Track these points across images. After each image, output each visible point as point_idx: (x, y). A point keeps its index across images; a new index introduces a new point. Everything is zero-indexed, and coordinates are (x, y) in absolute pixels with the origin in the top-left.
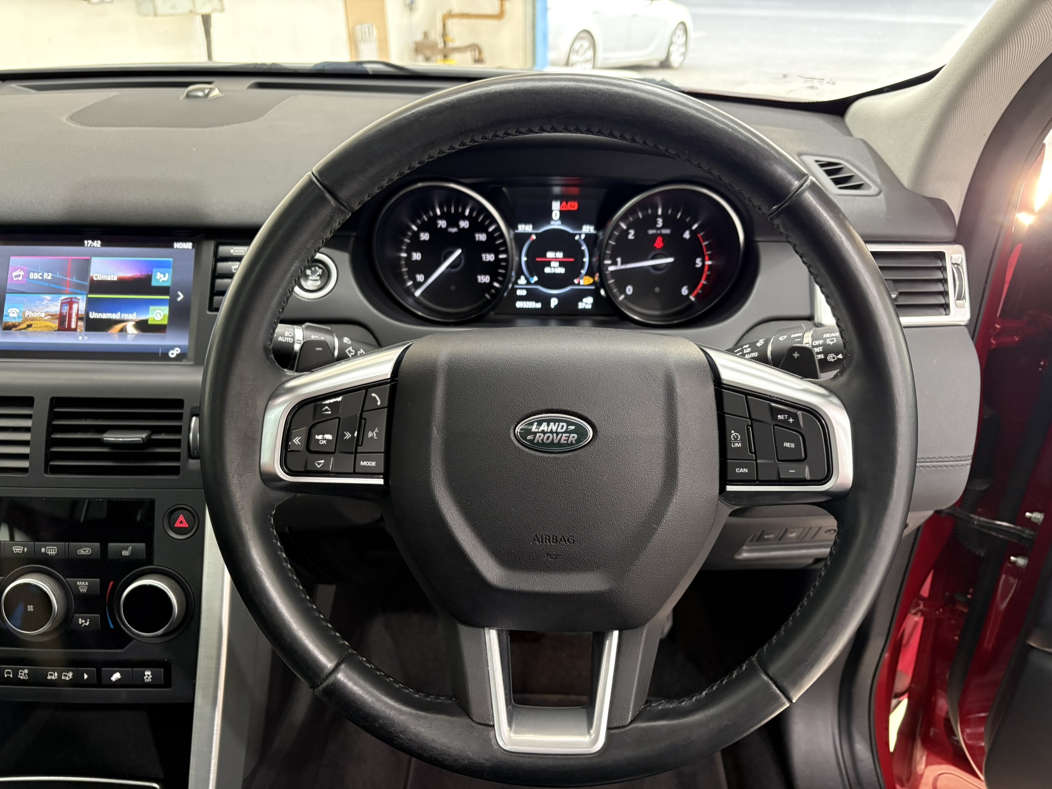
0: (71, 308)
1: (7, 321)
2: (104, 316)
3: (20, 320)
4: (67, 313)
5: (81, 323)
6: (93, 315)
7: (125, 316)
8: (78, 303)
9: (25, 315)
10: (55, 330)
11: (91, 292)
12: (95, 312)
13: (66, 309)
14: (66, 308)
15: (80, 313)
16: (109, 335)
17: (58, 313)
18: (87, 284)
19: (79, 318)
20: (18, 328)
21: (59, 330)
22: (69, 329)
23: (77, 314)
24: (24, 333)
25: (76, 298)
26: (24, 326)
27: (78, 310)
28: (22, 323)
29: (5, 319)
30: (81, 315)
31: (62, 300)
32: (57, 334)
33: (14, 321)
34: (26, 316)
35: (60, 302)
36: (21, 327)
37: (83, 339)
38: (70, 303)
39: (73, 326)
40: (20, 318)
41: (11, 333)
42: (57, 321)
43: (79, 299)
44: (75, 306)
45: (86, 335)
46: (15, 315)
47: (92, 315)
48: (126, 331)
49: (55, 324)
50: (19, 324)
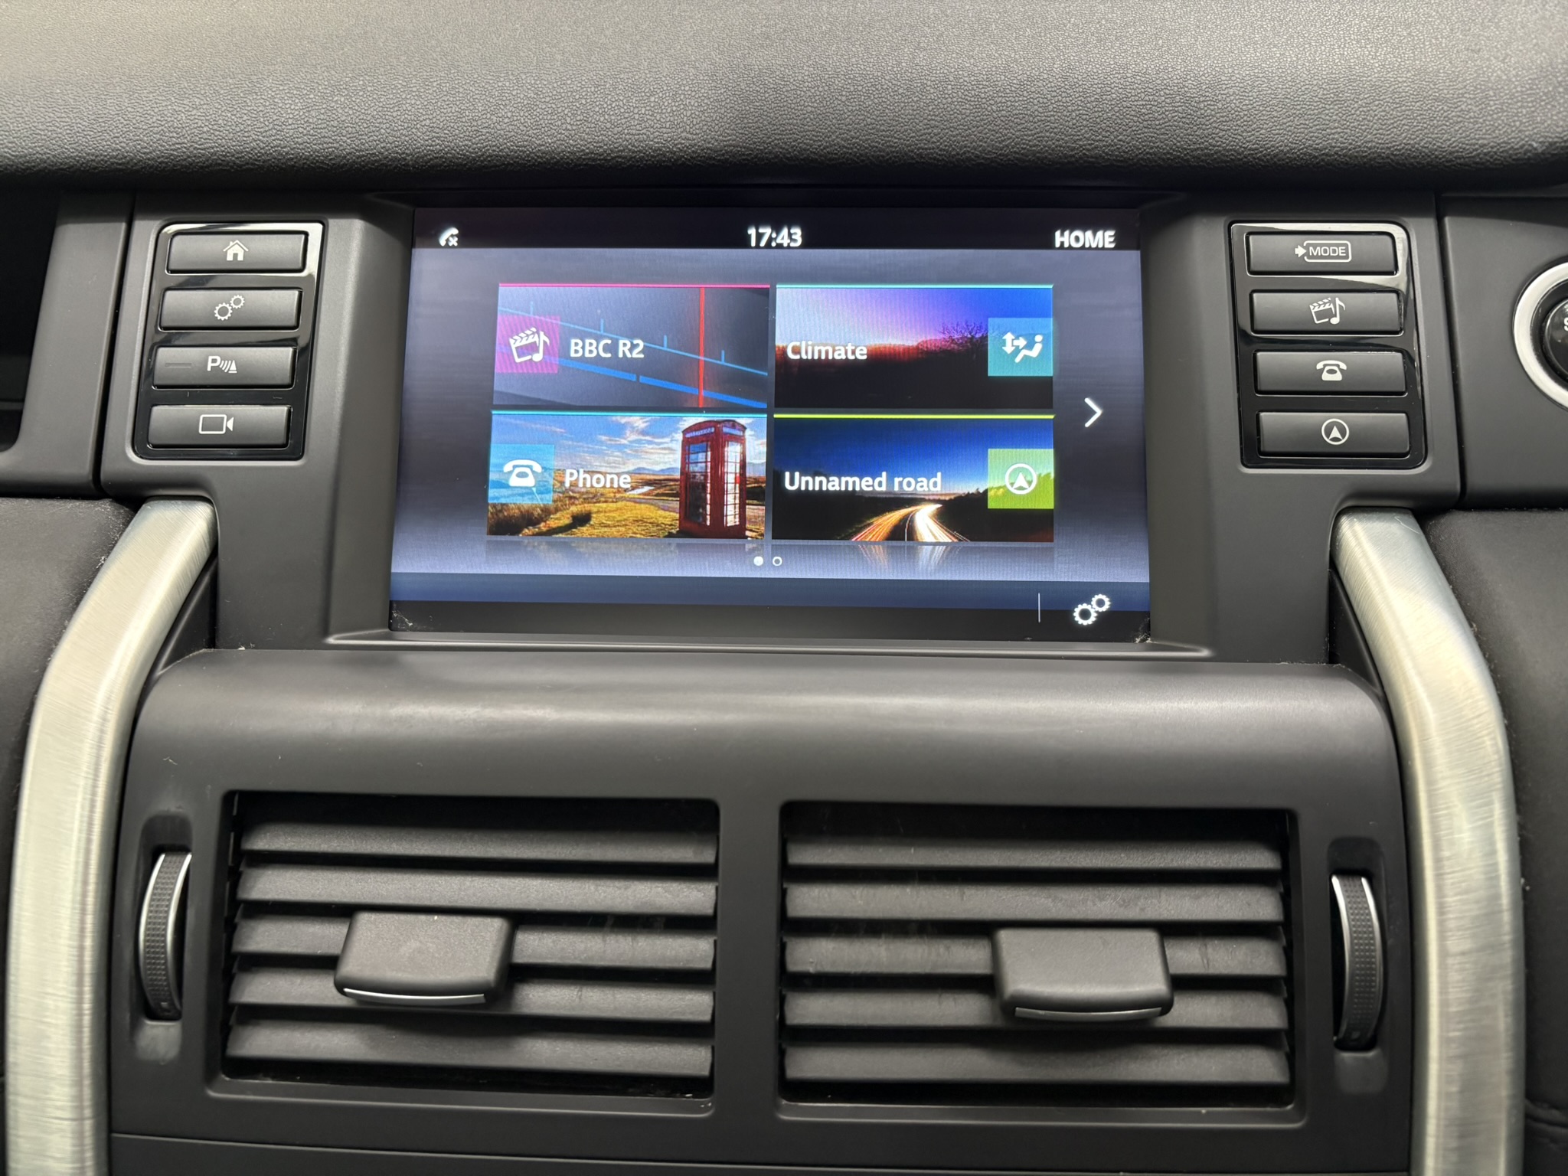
0: (718, 461)
1: (503, 501)
2: (835, 484)
3: (548, 499)
4: (706, 477)
5: (756, 511)
6: (797, 482)
7: (906, 485)
8: (740, 440)
9: (562, 483)
10: (670, 535)
11: (782, 403)
12: (803, 474)
13: (701, 462)
14: (701, 457)
15: (749, 473)
16: (854, 549)
17: (677, 475)
18: (767, 374)
19: (749, 493)
20: (543, 526)
21: (683, 533)
22: (720, 531)
23: (742, 478)
24: (565, 546)
25: (734, 424)
26: (562, 519)
27: (743, 465)
28: (557, 510)
29: (494, 495)
30: (756, 480)
31: (685, 432)
32: (679, 546)
33: (526, 503)
34: (567, 485)
35: (680, 437)
36: (554, 522)
37: (767, 564)
38: (712, 440)
39: (731, 519)
40: (548, 492)
41: (519, 543)
42: (675, 504)
43: (744, 428)
44: (732, 452)
45: (776, 551)
46: (530, 482)
47: (792, 483)
48: (912, 535)
49: (669, 515)
50: (547, 512)
